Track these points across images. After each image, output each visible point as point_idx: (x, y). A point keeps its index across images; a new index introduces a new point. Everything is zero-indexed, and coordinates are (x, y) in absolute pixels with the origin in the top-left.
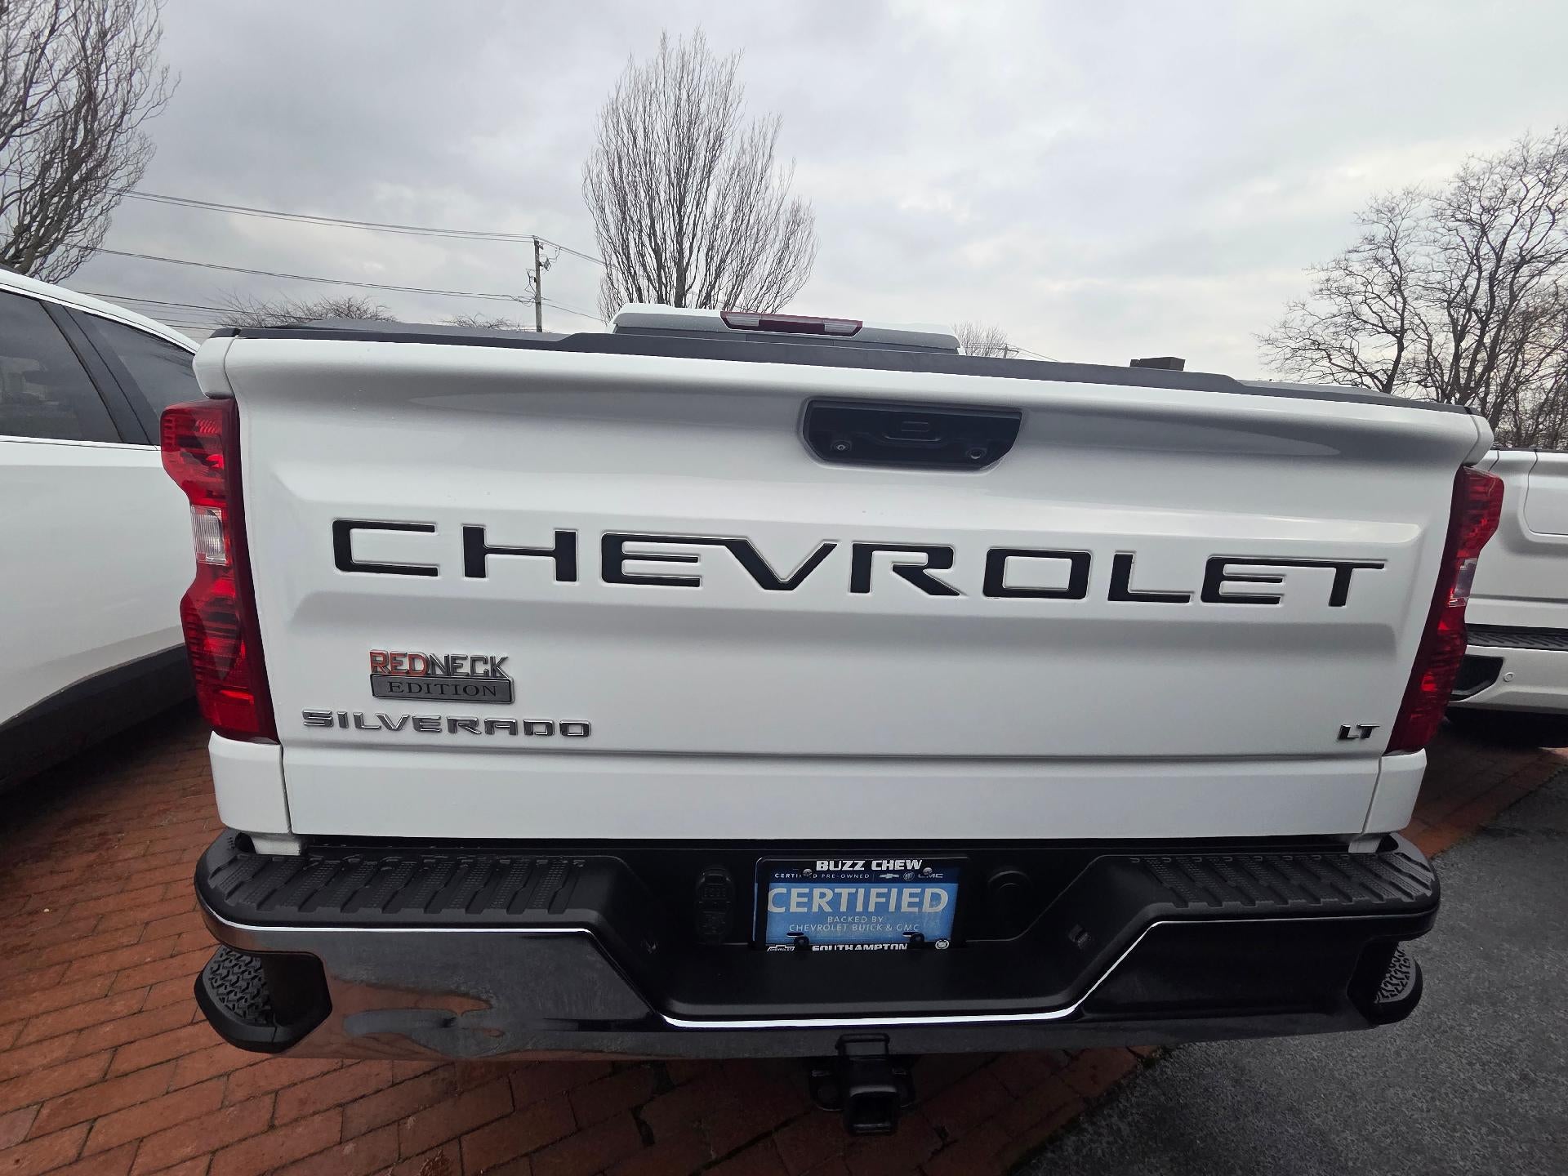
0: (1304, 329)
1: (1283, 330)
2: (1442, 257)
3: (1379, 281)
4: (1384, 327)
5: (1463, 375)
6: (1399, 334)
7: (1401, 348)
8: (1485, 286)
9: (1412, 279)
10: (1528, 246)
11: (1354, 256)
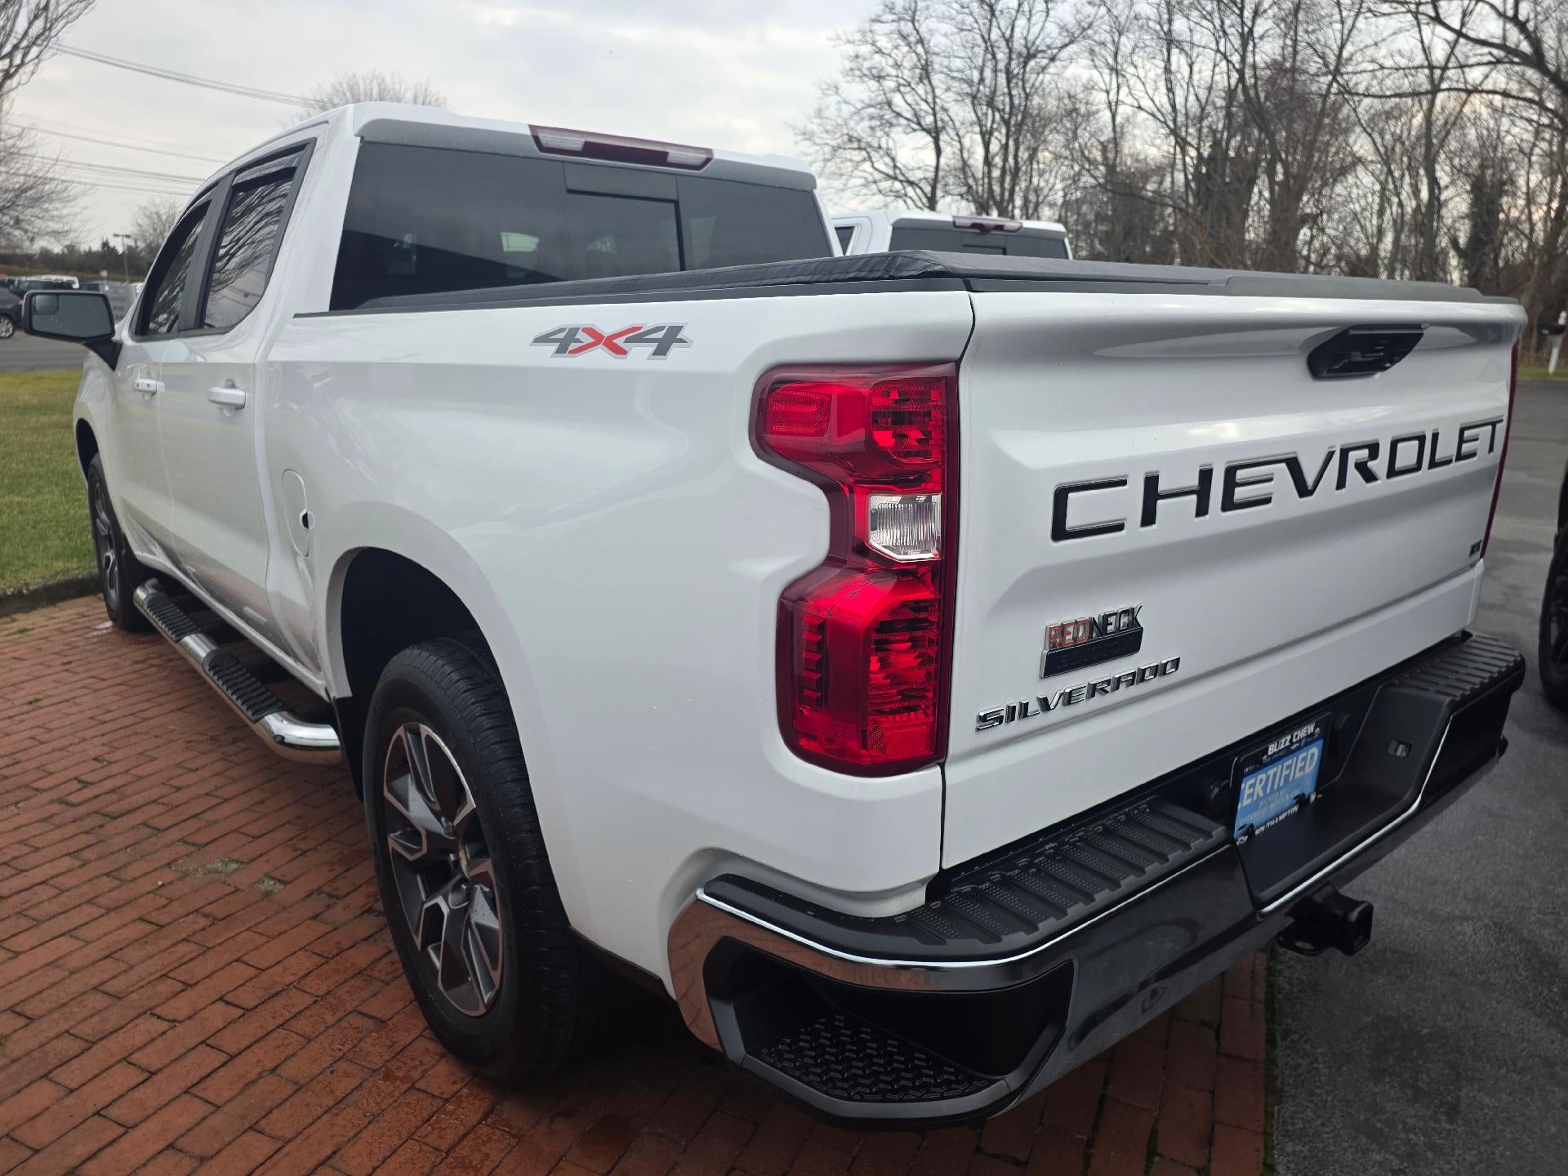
0: (840, 121)
1: (818, 121)
2: (958, 39)
3: (907, 64)
4: (919, 124)
5: (996, 188)
6: (935, 133)
7: (939, 152)
8: (1002, 78)
9: (937, 62)
10: (1031, 38)
11: (877, 27)
